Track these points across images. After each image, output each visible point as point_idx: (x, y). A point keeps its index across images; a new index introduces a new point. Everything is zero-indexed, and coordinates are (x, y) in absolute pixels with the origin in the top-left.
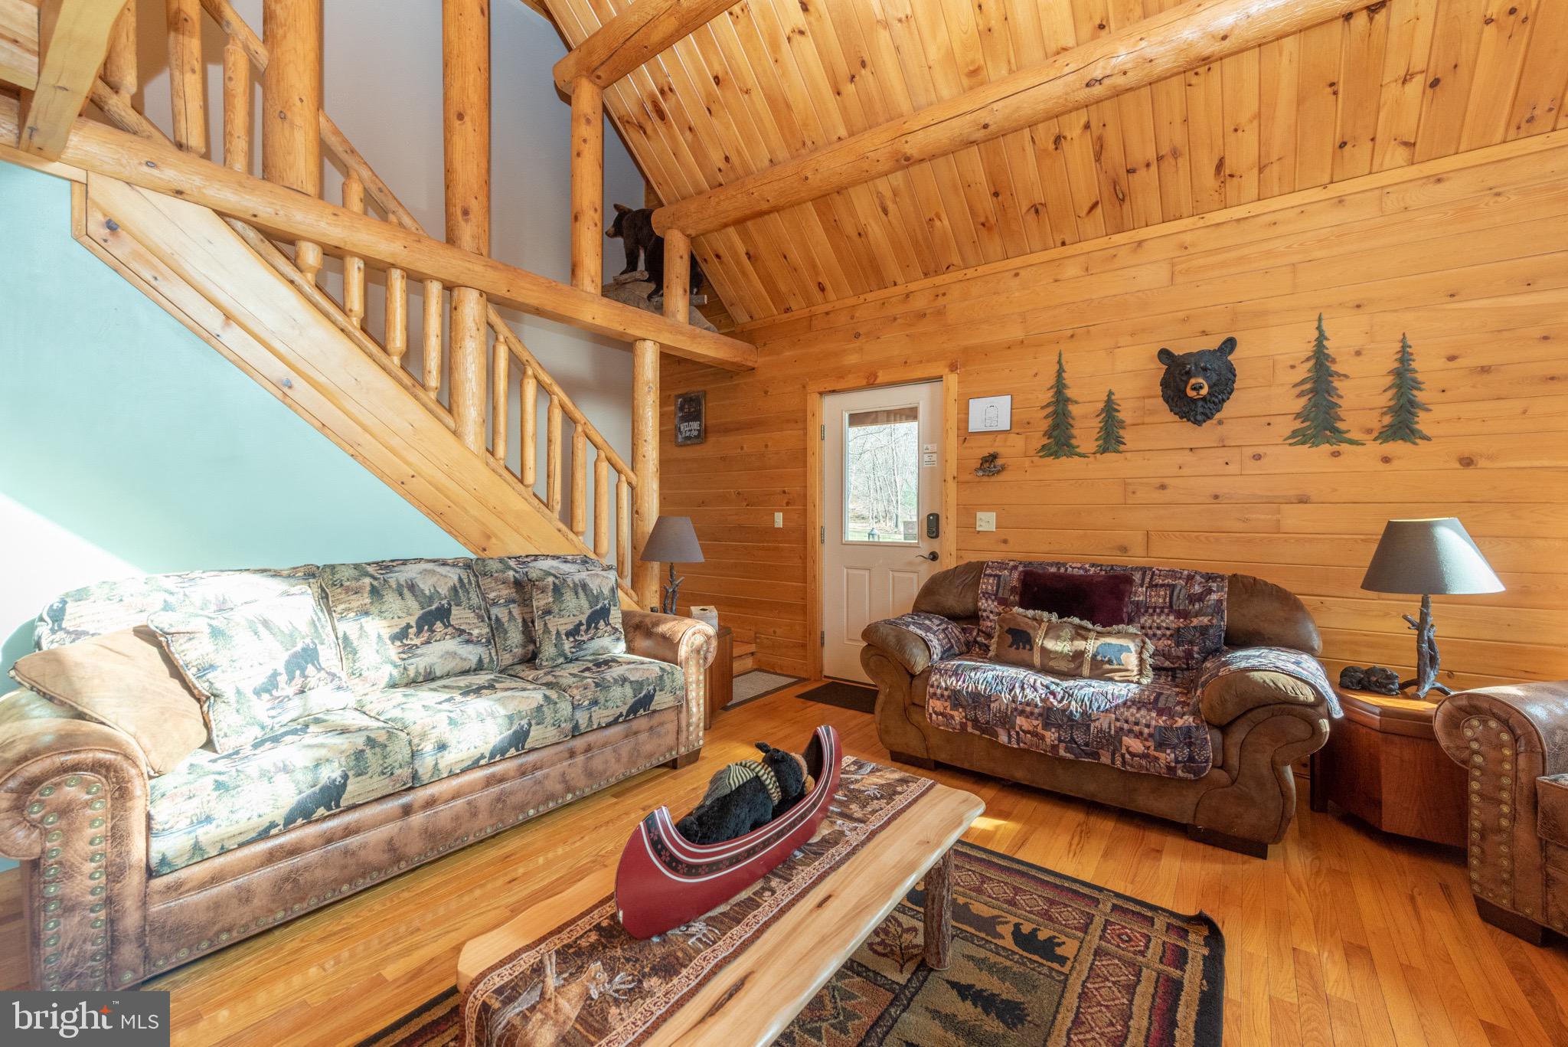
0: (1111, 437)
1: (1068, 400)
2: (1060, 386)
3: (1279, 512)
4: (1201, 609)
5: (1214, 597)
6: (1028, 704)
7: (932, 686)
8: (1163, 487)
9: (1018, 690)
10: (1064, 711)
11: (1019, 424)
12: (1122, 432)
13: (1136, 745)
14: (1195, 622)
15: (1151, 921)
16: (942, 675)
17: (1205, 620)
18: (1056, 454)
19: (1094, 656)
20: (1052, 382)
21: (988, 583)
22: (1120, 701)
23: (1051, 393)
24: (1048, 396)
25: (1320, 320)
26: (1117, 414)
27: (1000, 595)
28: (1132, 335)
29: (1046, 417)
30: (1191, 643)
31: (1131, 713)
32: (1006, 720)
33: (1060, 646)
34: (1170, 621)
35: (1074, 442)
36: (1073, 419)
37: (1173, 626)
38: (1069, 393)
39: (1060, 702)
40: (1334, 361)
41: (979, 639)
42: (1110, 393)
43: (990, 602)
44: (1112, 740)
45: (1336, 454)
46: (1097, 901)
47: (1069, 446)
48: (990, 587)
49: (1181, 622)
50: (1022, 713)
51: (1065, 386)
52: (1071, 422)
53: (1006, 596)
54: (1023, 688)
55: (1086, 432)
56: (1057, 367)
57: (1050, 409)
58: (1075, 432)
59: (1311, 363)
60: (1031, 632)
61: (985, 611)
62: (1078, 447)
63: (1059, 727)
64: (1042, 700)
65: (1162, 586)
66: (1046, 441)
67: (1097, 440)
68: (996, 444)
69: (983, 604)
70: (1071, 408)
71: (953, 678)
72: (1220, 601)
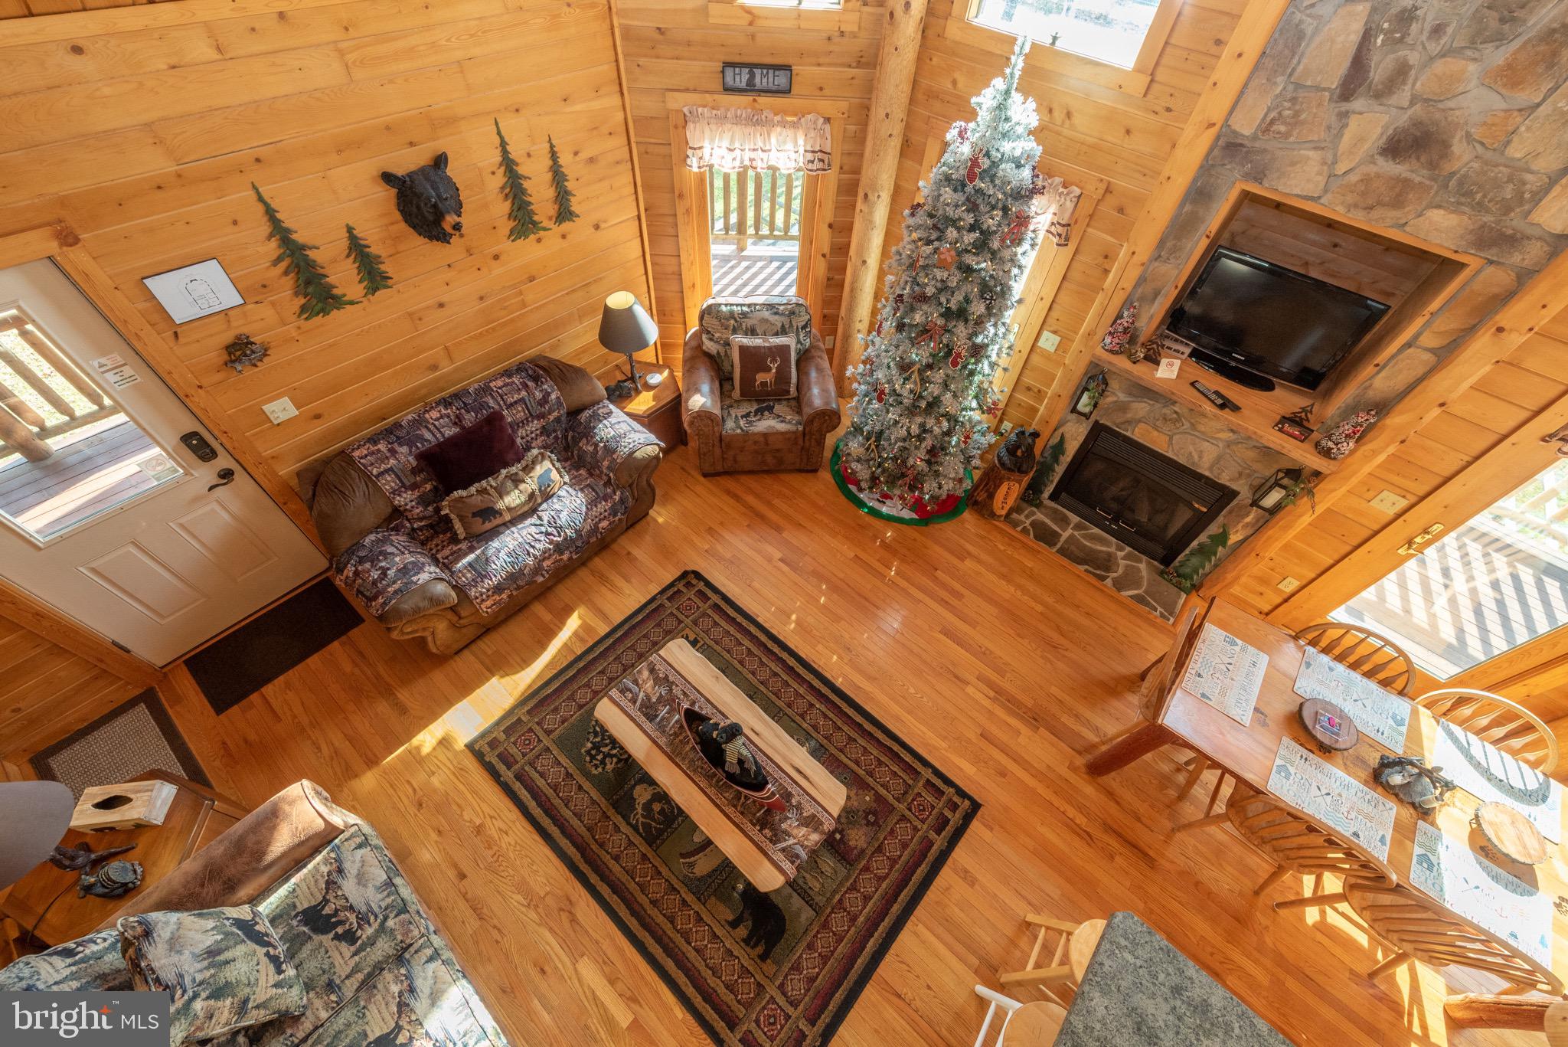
0: (374, 276)
1: (303, 247)
2: (280, 231)
3: (521, 293)
4: (550, 408)
5: (553, 396)
6: (544, 553)
7: (477, 598)
8: (441, 305)
9: (532, 550)
10: (565, 539)
11: (252, 291)
12: (383, 267)
13: (604, 524)
14: (551, 418)
15: (679, 591)
16: (475, 586)
17: (555, 414)
18: (325, 311)
19: (540, 490)
20: (265, 228)
21: (388, 482)
22: (584, 509)
23: (273, 244)
24: (273, 247)
25: (497, 123)
26: (368, 250)
27: (408, 484)
28: (339, 152)
29: (286, 273)
30: (555, 431)
31: (595, 512)
32: (537, 570)
33: (514, 499)
34: (535, 425)
35: (335, 291)
36: (322, 268)
37: (539, 426)
38: (299, 237)
39: (560, 536)
40: (517, 164)
41: (415, 526)
42: (350, 229)
43: (404, 495)
44: (595, 530)
45: (539, 240)
46: (661, 605)
47: (334, 297)
48: (393, 484)
49: (543, 422)
50: (544, 560)
51: (288, 231)
52: (321, 271)
53: (413, 481)
54: (533, 547)
55: (344, 276)
56: (260, 208)
57: (283, 265)
58: (331, 280)
59: (503, 169)
60: (491, 505)
61: (406, 505)
62: (345, 295)
63: (567, 548)
64: (550, 543)
65: (516, 402)
66: (303, 301)
67: (360, 282)
68: (234, 324)
69: (399, 501)
70: (312, 254)
71: (486, 581)
72: (558, 398)
